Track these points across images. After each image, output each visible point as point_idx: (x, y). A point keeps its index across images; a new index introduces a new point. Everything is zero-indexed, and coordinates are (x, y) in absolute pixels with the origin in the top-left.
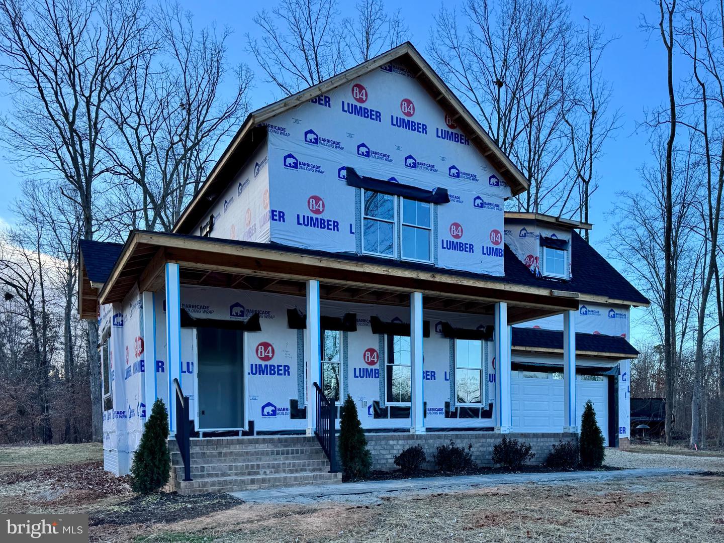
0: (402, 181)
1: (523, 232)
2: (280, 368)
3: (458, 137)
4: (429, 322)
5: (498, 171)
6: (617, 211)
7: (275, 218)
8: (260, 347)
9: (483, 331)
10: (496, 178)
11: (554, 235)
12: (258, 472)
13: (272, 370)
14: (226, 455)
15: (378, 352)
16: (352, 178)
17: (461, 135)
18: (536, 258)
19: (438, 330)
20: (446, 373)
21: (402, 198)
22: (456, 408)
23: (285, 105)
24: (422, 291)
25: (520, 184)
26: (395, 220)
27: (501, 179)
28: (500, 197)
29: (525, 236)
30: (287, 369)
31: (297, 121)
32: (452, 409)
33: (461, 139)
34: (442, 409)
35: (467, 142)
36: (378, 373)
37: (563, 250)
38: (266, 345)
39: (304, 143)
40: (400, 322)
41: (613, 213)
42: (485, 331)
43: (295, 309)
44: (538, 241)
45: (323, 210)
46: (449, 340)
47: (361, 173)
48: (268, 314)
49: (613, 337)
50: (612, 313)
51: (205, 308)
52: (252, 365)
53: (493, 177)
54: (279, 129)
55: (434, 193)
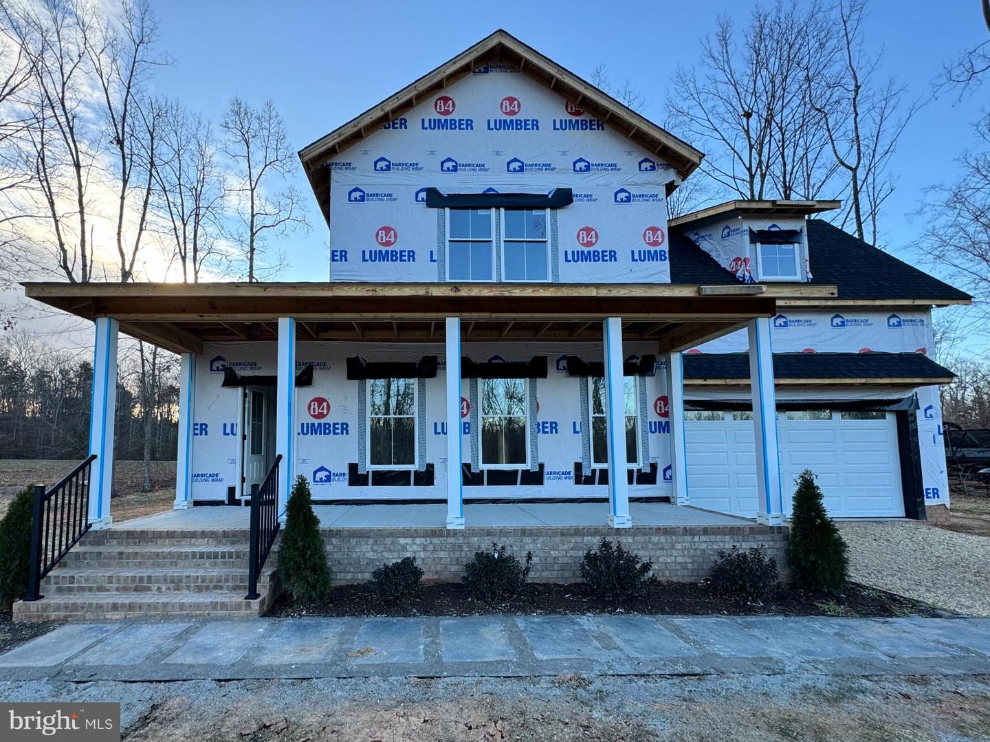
0: (502, 190)
1: (726, 232)
2: (337, 426)
3: (586, 124)
4: (546, 357)
5: (653, 152)
6: (926, 209)
7: (336, 258)
8: (312, 403)
9: (636, 363)
10: (650, 161)
11: (774, 226)
12: (150, 587)
13: (326, 429)
14: (129, 556)
15: (469, 401)
16: (434, 198)
17: (591, 121)
18: (745, 260)
19: (561, 367)
20: (574, 423)
21: (502, 210)
22: (594, 471)
23: (340, 136)
24: (458, 314)
25: (688, 161)
26: (493, 238)
27: (657, 160)
28: (659, 185)
29: (728, 236)
30: (345, 428)
31: (365, 152)
32: (586, 472)
33: (591, 125)
34: (569, 473)
35: (601, 126)
36: (469, 428)
37: (793, 243)
38: (320, 401)
39: (373, 173)
40: (501, 362)
41: (920, 212)
42: (639, 364)
43: (357, 357)
44: (747, 238)
45: (395, 241)
46: (579, 379)
47: (444, 192)
48: (323, 365)
49: (900, 355)
50: (893, 321)
51: (253, 365)
52: (303, 424)
53: (646, 160)
54: (344, 164)
55: (550, 196)
